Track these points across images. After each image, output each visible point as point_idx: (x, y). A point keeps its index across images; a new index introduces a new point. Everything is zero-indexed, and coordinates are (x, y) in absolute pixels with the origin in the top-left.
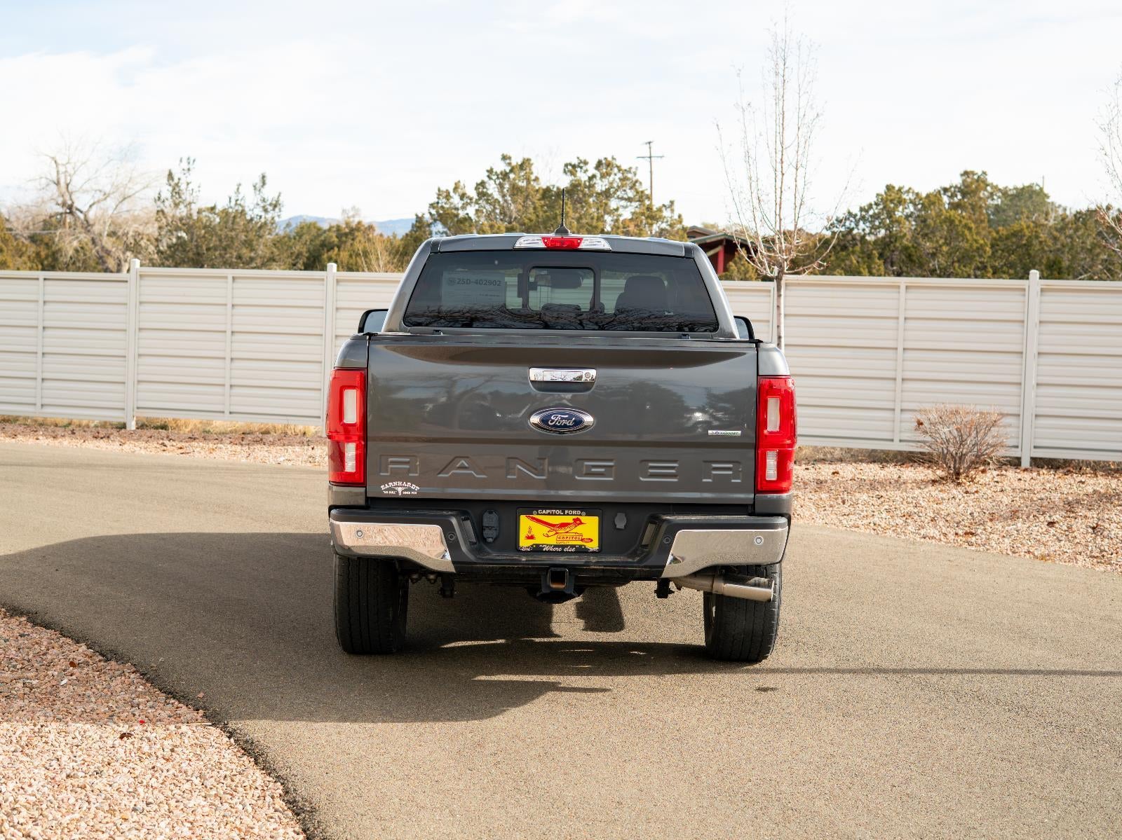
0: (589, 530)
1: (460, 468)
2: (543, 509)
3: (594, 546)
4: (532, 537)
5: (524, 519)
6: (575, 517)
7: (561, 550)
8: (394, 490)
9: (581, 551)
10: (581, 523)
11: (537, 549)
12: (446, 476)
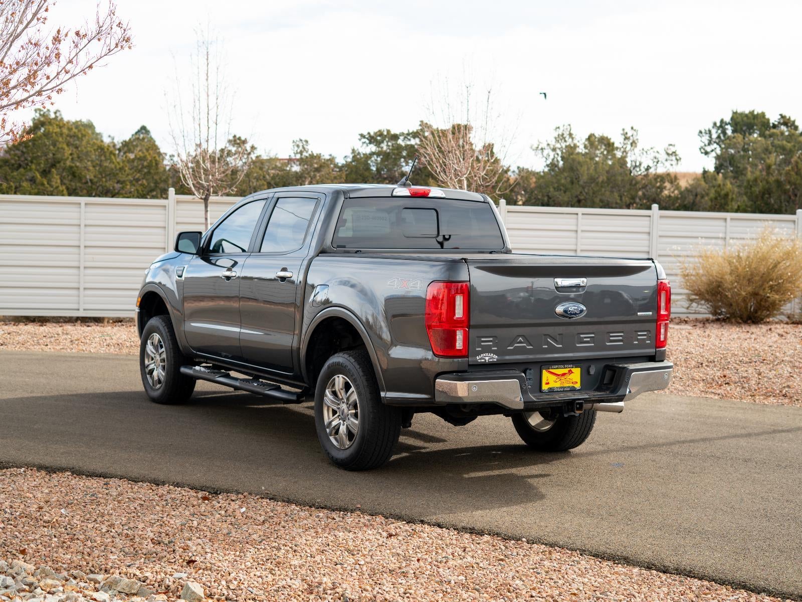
0: (575, 376)
1: (518, 343)
2: (554, 365)
3: (578, 386)
4: (547, 384)
5: (544, 372)
6: (569, 369)
7: (563, 390)
8: (484, 359)
9: (573, 390)
10: (572, 373)
11: (551, 391)
12: (512, 348)
